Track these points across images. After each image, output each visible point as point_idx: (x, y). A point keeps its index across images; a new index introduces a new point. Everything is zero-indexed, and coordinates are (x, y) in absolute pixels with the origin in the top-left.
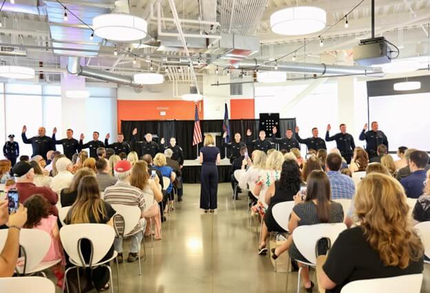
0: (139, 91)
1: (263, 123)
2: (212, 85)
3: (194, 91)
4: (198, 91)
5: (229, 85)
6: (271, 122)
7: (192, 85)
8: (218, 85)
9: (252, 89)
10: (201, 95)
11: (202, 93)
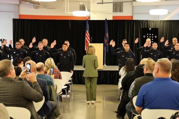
0: (37, 8)
1: (144, 37)
2: (97, 3)
3: (83, 8)
4: (86, 9)
5: (112, 4)
6: (151, 36)
7: (81, 3)
8: (103, 3)
9: (131, 7)
10: (89, 12)
11: (89, 10)
